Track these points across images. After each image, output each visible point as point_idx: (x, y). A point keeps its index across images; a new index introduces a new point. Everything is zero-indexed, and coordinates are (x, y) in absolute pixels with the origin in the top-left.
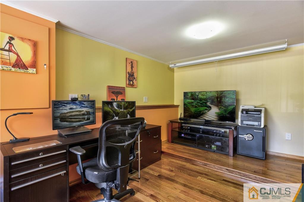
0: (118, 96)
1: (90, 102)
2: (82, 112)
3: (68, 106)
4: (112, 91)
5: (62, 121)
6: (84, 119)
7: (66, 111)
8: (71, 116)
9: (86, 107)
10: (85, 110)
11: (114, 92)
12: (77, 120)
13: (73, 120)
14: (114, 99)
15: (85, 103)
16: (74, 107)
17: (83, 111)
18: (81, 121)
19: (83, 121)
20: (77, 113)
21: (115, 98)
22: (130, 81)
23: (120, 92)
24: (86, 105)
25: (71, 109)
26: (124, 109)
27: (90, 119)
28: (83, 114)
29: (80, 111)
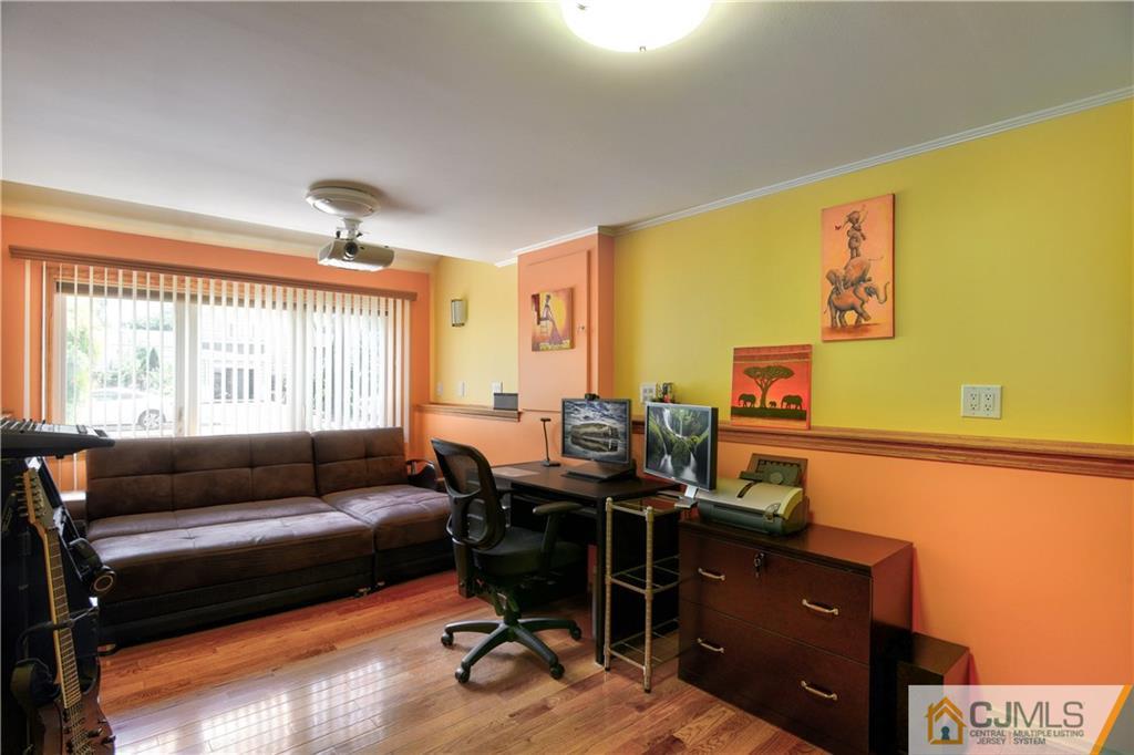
0: (767, 387)
1: (617, 406)
2: (604, 429)
3: (582, 410)
4: (746, 367)
5: (574, 443)
6: (606, 445)
7: (578, 423)
8: (586, 434)
9: (611, 417)
10: (609, 423)
11: (757, 369)
12: (596, 445)
13: (589, 444)
14: (752, 399)
15: (609, 406)
16: (591, 414)
17: (605, 426)
18: (600, 450)
19: (604, 451)
20: (596, 430)
21: (758, 394)
22: (843, 311)
23: (779, 368)
24: (610, 412)
25: (586, 418)
26: (683, 435)
27: (619, 448)
28: (606, 435)
29: (602, 426)
